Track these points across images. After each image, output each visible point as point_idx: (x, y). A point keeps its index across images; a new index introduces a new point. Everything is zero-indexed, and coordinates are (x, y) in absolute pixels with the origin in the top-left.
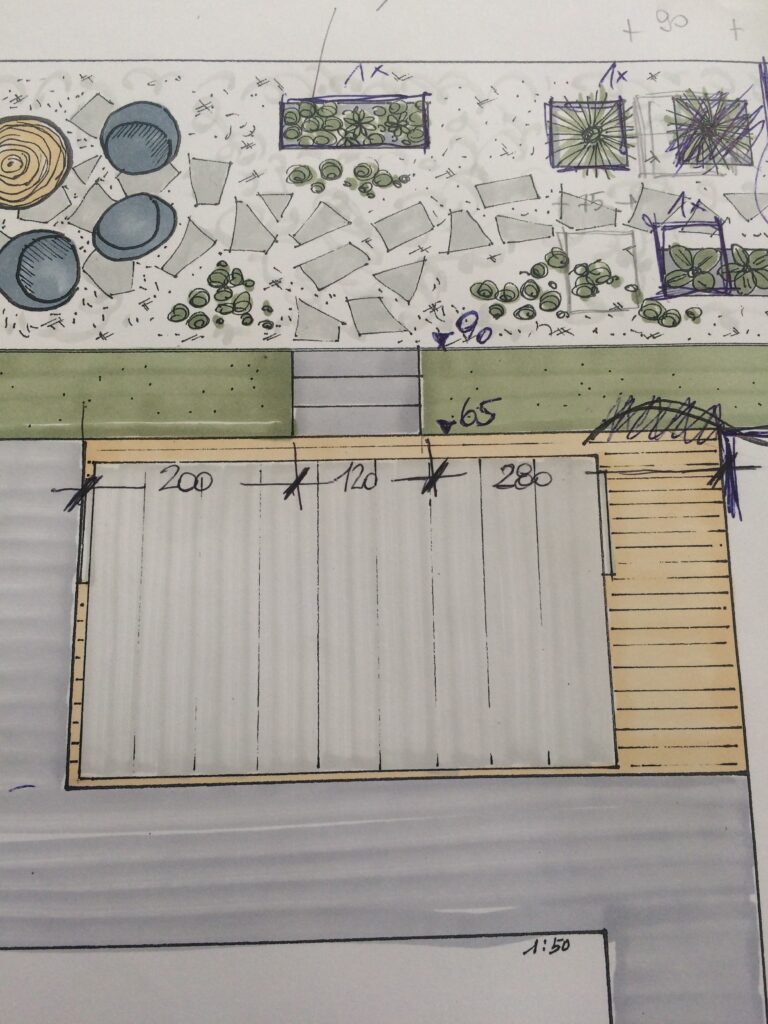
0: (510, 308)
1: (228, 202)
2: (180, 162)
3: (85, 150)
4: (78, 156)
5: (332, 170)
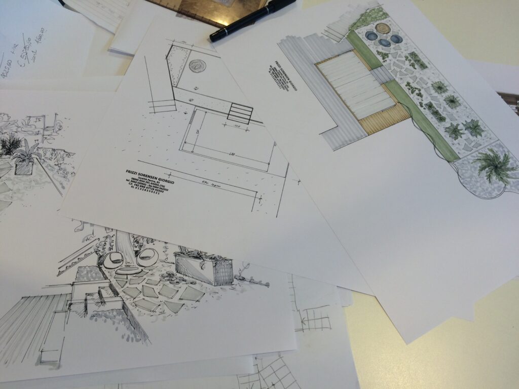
4: (389, 34)
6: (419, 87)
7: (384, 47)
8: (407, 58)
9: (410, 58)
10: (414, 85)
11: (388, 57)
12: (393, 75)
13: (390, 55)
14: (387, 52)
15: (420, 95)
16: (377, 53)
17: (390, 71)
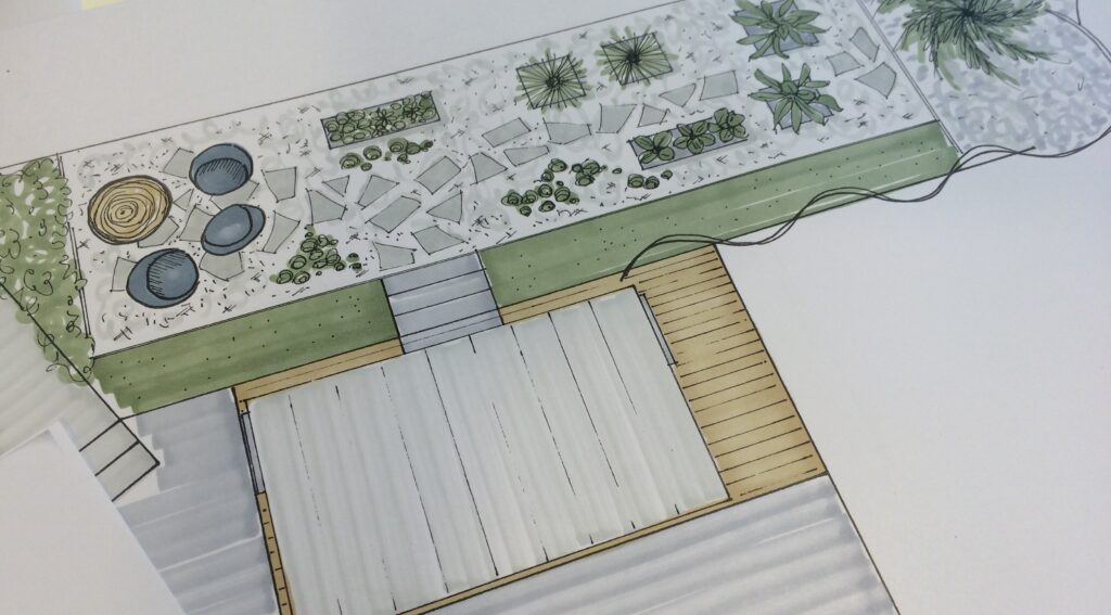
0: (535, 207)
1: (301, 192)
2: (257, 176)
3: (180, 188)
4: (175, 194)
5: (375, 153)
6: (543, 164)
7: (261, 241)
8: (350, 161)
9: (358, 150)
10: (526, 182)
11: (331, 242)
12: (454, 251)
13: (320, 230)
14: (300, 235)
15: (587, 173)
16: (291, 286)
17: (422, 258)
